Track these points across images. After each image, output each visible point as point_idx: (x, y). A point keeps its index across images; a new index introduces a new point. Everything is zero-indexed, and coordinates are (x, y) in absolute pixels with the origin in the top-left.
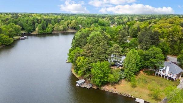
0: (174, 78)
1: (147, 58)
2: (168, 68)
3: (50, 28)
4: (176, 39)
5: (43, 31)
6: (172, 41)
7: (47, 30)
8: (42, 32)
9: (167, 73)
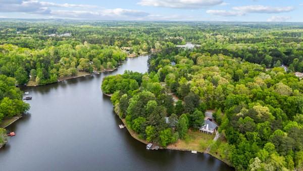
0: (212, 132)
1: (193, 119)
2: (207, 125)
3: (55, 75)
4: (210, 97)
5: (46, 81)
6: (207, 99)
7: (51, 79)
8: (44, 82)
9: (207, 129)
